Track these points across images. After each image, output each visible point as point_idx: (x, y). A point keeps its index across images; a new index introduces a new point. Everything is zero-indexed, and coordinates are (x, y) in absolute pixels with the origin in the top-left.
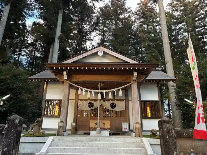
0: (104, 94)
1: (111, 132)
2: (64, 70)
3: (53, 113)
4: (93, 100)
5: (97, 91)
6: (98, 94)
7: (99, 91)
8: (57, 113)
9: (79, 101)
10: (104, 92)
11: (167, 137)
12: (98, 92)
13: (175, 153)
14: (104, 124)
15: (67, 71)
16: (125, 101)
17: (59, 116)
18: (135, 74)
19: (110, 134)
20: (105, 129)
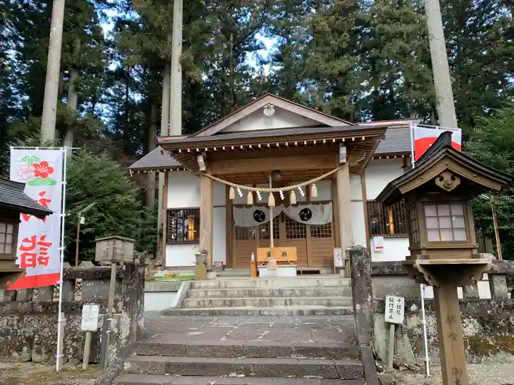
0: (281, 193)
1: (299, 269)
2: (199, 154)
3: (186, 230)
4: (262, 206)
5: (267, 190)
6: (269, 195)
7: (271, 190)
8: (193, 234)
9: (234, 208)
10: (281, 190)
11: (359, 275)
12: (269, 193)
13: (370, 296)
14: (284, 254)
15: (205, 154)
16: (331, 203)
17: (196, 241)
18: (343, 151)
19: (298, 273)
20: (286, 263)
